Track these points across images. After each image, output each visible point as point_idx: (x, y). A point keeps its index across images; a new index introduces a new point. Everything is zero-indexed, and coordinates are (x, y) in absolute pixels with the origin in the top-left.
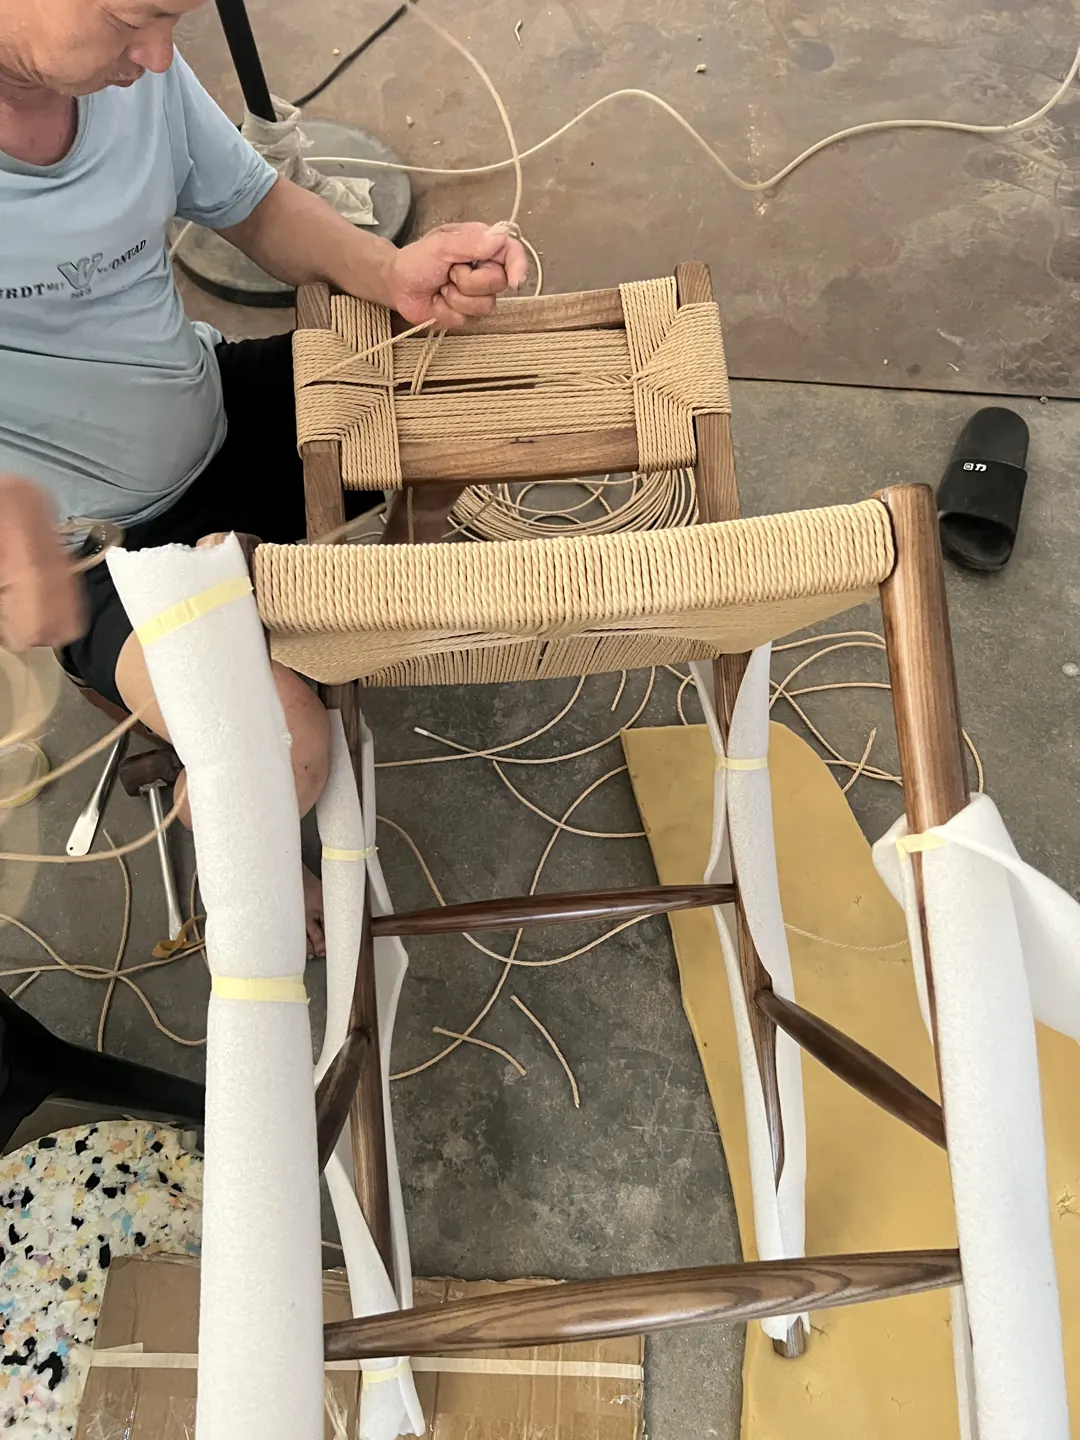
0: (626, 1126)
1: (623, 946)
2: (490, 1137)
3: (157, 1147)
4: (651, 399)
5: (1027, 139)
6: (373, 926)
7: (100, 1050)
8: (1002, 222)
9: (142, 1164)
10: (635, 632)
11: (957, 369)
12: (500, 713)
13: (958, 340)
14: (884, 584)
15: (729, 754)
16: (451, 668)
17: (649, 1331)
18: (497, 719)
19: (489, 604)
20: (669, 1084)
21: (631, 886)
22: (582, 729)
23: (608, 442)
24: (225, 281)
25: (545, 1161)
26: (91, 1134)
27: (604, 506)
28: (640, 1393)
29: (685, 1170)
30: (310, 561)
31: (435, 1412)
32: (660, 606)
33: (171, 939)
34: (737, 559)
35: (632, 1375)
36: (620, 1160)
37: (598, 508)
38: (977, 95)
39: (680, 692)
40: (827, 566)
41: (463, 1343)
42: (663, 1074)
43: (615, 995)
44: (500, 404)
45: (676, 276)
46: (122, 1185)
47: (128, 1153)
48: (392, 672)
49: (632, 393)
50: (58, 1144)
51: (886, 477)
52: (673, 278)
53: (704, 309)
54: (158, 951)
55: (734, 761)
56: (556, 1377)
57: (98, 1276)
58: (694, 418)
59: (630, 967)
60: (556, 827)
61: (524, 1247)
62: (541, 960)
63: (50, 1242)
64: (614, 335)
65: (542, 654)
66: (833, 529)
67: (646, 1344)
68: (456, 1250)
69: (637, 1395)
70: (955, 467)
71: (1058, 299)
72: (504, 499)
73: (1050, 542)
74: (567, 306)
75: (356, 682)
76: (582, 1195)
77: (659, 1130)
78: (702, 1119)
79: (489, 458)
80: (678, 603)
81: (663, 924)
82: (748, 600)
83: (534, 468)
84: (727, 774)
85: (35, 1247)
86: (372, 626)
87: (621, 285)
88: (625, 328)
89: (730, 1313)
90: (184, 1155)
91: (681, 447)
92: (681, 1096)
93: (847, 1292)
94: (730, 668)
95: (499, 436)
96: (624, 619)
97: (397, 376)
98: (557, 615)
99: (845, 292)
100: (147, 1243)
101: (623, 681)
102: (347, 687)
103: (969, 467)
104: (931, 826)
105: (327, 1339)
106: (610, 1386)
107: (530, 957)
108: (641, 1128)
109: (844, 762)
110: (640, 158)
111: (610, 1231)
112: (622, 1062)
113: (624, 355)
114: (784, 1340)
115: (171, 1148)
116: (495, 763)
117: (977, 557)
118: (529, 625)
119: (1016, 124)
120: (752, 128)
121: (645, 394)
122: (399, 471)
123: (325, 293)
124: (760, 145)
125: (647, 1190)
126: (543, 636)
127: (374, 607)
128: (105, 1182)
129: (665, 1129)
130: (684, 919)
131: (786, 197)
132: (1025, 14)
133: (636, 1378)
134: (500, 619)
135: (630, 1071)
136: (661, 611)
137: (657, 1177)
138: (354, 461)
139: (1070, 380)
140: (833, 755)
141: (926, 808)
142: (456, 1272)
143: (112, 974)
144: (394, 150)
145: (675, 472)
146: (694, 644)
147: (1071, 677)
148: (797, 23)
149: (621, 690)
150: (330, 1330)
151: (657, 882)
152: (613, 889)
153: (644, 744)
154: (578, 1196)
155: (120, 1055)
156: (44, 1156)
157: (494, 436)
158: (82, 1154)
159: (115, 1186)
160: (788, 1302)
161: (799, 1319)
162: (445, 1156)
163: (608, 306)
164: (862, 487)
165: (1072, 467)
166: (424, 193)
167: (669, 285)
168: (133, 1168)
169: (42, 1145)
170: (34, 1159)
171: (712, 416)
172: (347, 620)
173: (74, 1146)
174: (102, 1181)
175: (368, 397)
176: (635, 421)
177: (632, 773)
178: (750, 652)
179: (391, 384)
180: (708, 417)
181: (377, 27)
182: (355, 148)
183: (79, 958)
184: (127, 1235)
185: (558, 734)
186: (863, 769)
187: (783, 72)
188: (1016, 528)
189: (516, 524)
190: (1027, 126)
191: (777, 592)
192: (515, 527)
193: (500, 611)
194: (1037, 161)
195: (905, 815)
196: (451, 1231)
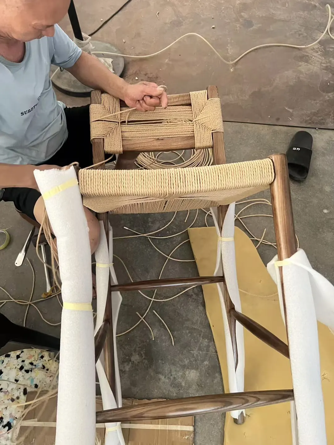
0: (189, 351)
1: (188, 295)
2: (146, 354)
3: (42, 357)
4: (199, 127)
5: (312, 50)
6: (111, 288)
7: (24, 326)
8: (305, 75)
9: (37, 362)
10: (194, 198)
11: (291, 119)
12: (150, 223)
13: (291, 111)
14: (271, 184)
15: (222, 236)
16: (137, 209)
17: (196, 415)
18: (150, 224)
19: (150, 189)
20: (202, 338)
21: (191, 277)
22: (176, 228)
23: (186, 140)
24: (67, 89)
25: (163, 362)
26: (21, 353)
27: (183, 159)
28: (192, 435)
29: (207, 365)
30: (96, 175)
31: (128, 441)
32: (203, 190)
33: (47, 292)
34: (226, 175)
35: (190, 429)
36: (186, 362)
37: (181, 160)
38: (297, 37)
39: (206, 217)
40: (254, 178)
41: (139, 418)
42: (200, 335)
43: (185, 310)
44: (153, 128)
45: (207, 89)
46: (31, 369)
47: (33, 359)
48: (119, 209)
49: (193, 125)
50: (11, 356)
51: (269, 152)
52: (206, 90)
53: (216, 100)
54: (43, 296)
55: (223, 238)
56: (166, 430)
57: (23, 398)
58: (212, 133)
59: (190, 302)
60: (167, 258)
61: (156, 389)
62: (163, 300)
63: (8, 387)
64: (188, 108)
65: (165, 204)
66: (256, 167)
67: (194, 419)
68: (135, 390)
69: (191, 436)
70: (290, 149)
71: (321, 98)
72: (152, 157)
73: (319, 172)
74: (174, 98)
75: (107, 212)
76: (174, 373)
77: (199, 353)
78: (212, 349)
79: (149, 144)
80: (208, 189)
81: (200, 288)
82: (230, 188)
83: (163, 148)
84: (221, 242)
85: (3, 389)
86: (114, 195)
87: (190, 92)
88: (191, 105)
89: (223, 409)
90: (51, 360)
91: (208, 142)
92: (205, 342)
93: (259, 403)
94: (222, 209)
95: (153, 138)
96: (191, 194)
97: (121, 119)
98: (171, 192)
99: (257, 95)
100: (38, 387)
101: (188, 213)
102: (105, 214)
103: (294, 149)
104: (285, 258)
105: (97, 416)
106: (183, 433)
107: (159, 298)
108: (193, 352)
109: (256, 239)
110: (194, 54)
111: (183, 384)
112: (188, 331)
113: (191, 113)
114: (237, 418)
115: (46, 358)
116: (149, 238)
117: (298, 176)
118: (163, 195)
119: (309, 45)
120: (229, 45)
121: (197, 125)
122: (122, 148)
123: (100, 93)
124: (231, 51)
125: (195, 371)
126: (166, 199)
127: (115, 189)
128: (26, 368)
129: (201, 352)
130: (207, 287)
131: (239, 66)
132: (312, 12)
133: (191, 430)
134: (154, 193)
135: (190, 334)
136: (203, 191)
137: (198, 367)
138: (108, 144)
139: (325, 123)
140: (252, 236)
141: (284, 253)
142: (135, 397)
143: (29, 303)
144: (119, 50)
145: (205, 149)
146: (212, 202)
147: (326, 213)
148: (242, 14)
149: (188, 216)
150: (98, 414)
151: (199, 276)
152: (185, 277)
153: (195, 233)
154: (173, 373)
155: (31, 328)
156: (6, 360)
157: (151, 138)
158: (18, 359)
159: (29, 369)
160: (241, 406)
161: (242, 412)
162: (132, 360)
163: (186, 98)
164: (262, 155)
165: (326, 149)
166: (128, 63)
167: (205, 93)
168: (34, 364)
169: (6, 356)
170: (3, 361)
171: (218, 133)
172: (107, 193)
173: (16, 357)
174: (25, 368)
175: (112, 125)
176: (194, 134)
177: (191, 241)
178: (229, 205)
179: (120, 121)
180: (216, 133)
181: (114, 13)
182: (107, 49)
183: (19, 298)
184: (32, 385)
185: (168, 229)
186: (262, 241)
187: (238, 29)
188: (309, 168)
189: (156, 165)
190: (312, 46)
191: (238, 186)
192: (155, 165)
193: (154, 190)
194: (315, 56)
195: (277, 255)
196: (134, 384)
